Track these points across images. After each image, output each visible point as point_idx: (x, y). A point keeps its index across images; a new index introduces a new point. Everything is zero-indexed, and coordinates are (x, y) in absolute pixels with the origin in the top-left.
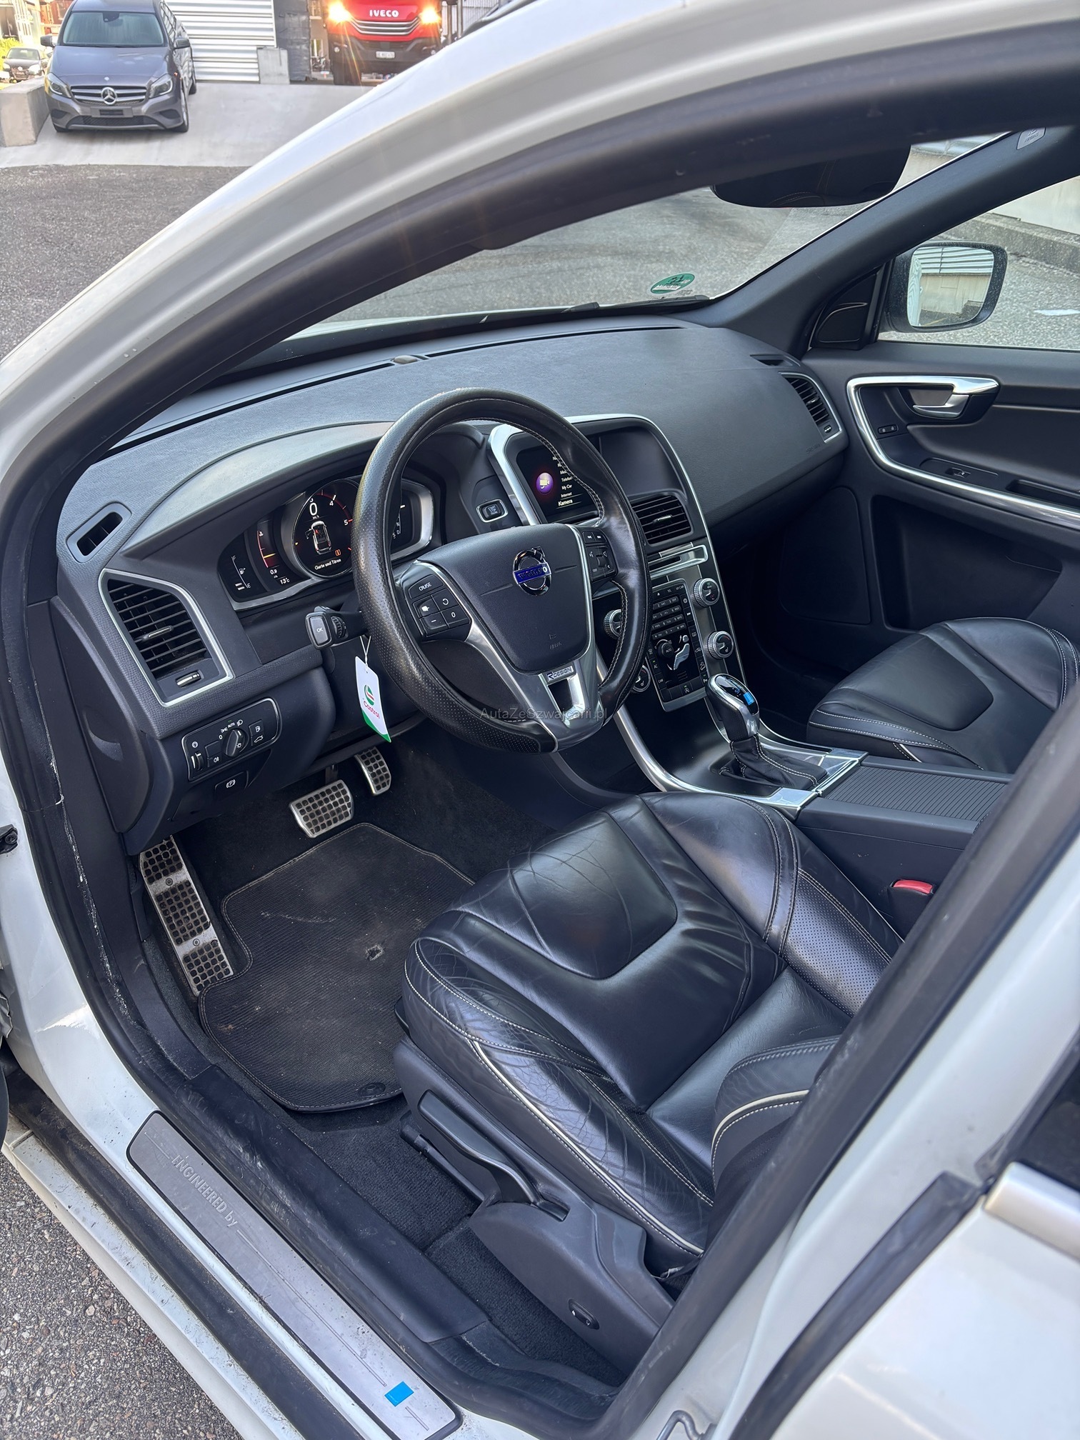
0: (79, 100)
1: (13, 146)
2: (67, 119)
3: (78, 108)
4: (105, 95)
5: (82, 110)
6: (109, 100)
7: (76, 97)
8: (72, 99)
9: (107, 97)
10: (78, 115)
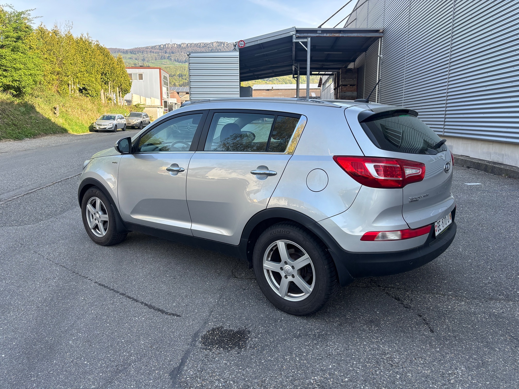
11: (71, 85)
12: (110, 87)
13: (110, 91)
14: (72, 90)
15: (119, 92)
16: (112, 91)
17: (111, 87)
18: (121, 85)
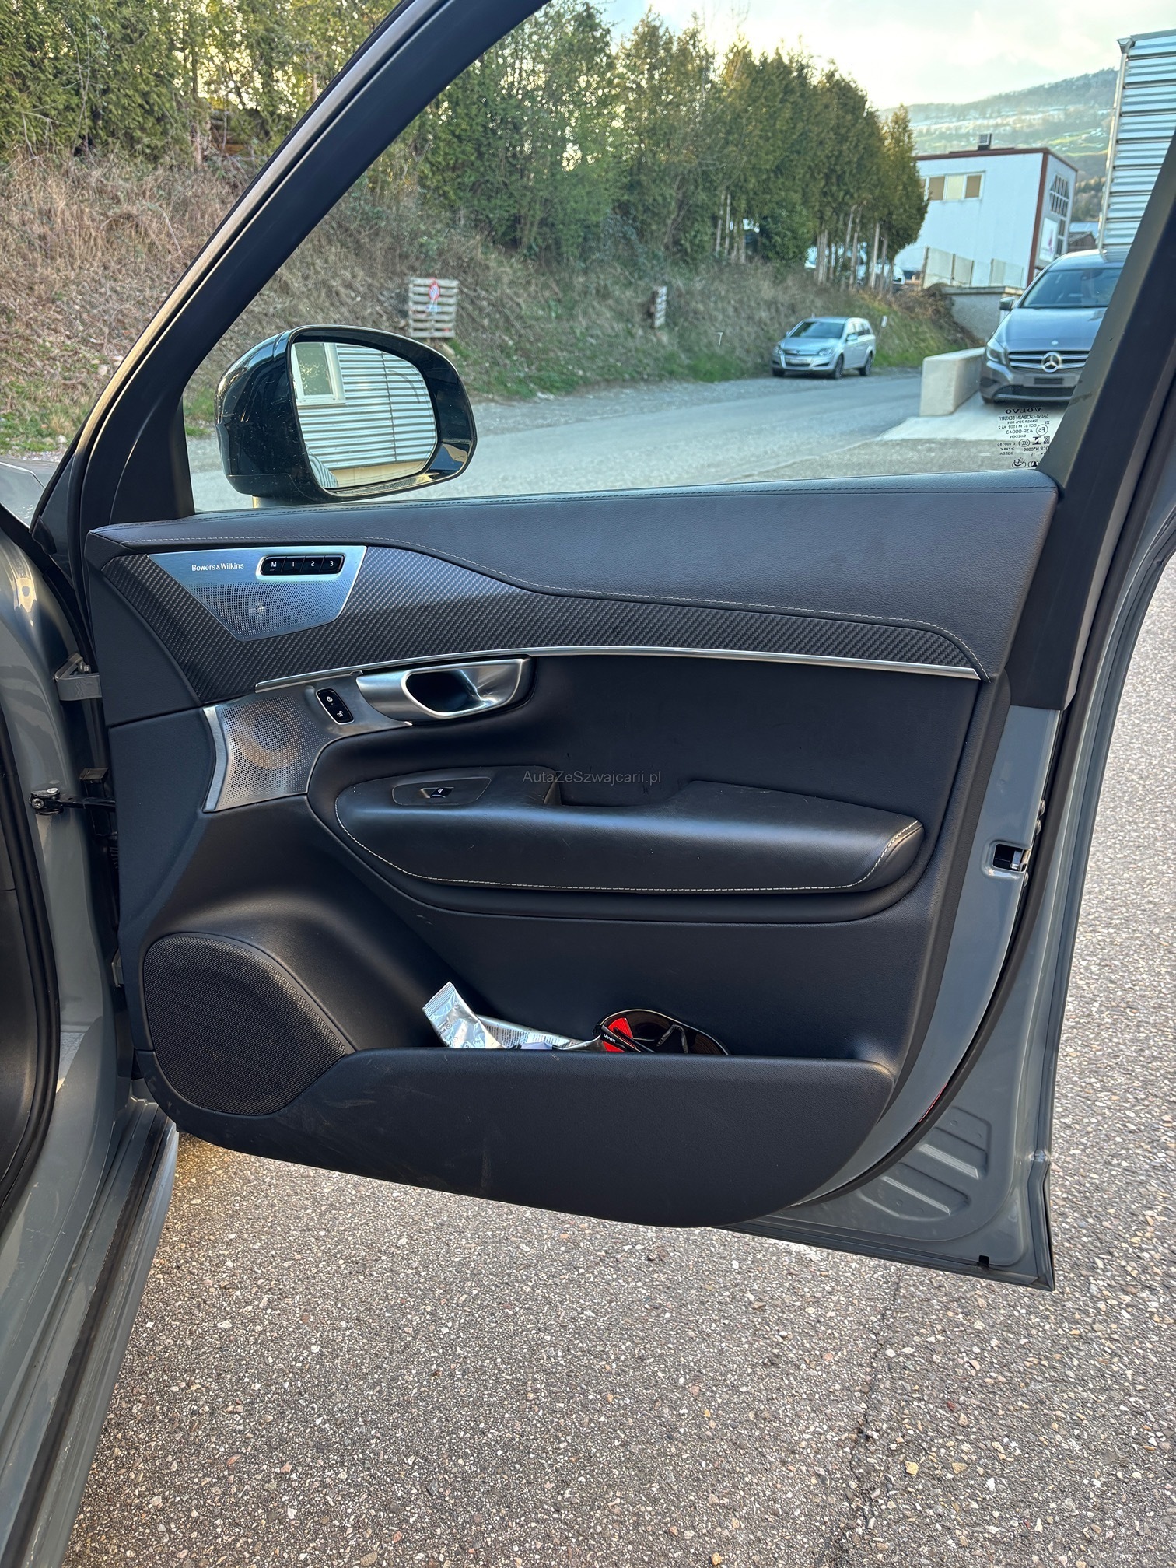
0: (1014, 367)
1: (927, 416)
2: (994, 388)
3: (1010, 377)
4: (1046, 361)
5: (1014, 378)
6: (1051, 367)
7: (1013, 364)
8: (1007, 366)
9: (1048, 364)
10: (1005, 384)
11: (724, 222)
12: (850, 225)
13: (848, 238)
14: (723, 238)
15: (881, 243)
16: (856, 235)
17: (854, 222)
18: (890, 214)
